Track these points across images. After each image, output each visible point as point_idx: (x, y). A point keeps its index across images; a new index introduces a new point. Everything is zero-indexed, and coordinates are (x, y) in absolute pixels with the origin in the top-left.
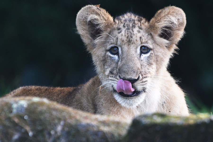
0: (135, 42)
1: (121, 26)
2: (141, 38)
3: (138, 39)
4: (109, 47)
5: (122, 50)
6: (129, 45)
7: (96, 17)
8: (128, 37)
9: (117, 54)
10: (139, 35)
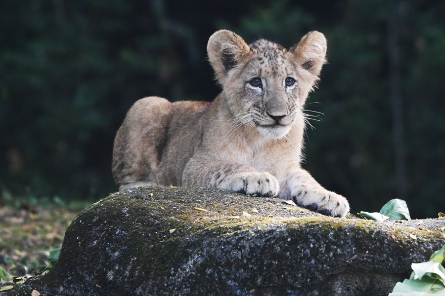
0: (281, 74)
1: (262, 56)
2: (286, 68)
3: (284, 70)
4: (249, 78)
5: (266, 82)
6: (275, 77)
7: (231, 46)
8: (273, 69)
9: (261, 86)
10: (284, 66)
